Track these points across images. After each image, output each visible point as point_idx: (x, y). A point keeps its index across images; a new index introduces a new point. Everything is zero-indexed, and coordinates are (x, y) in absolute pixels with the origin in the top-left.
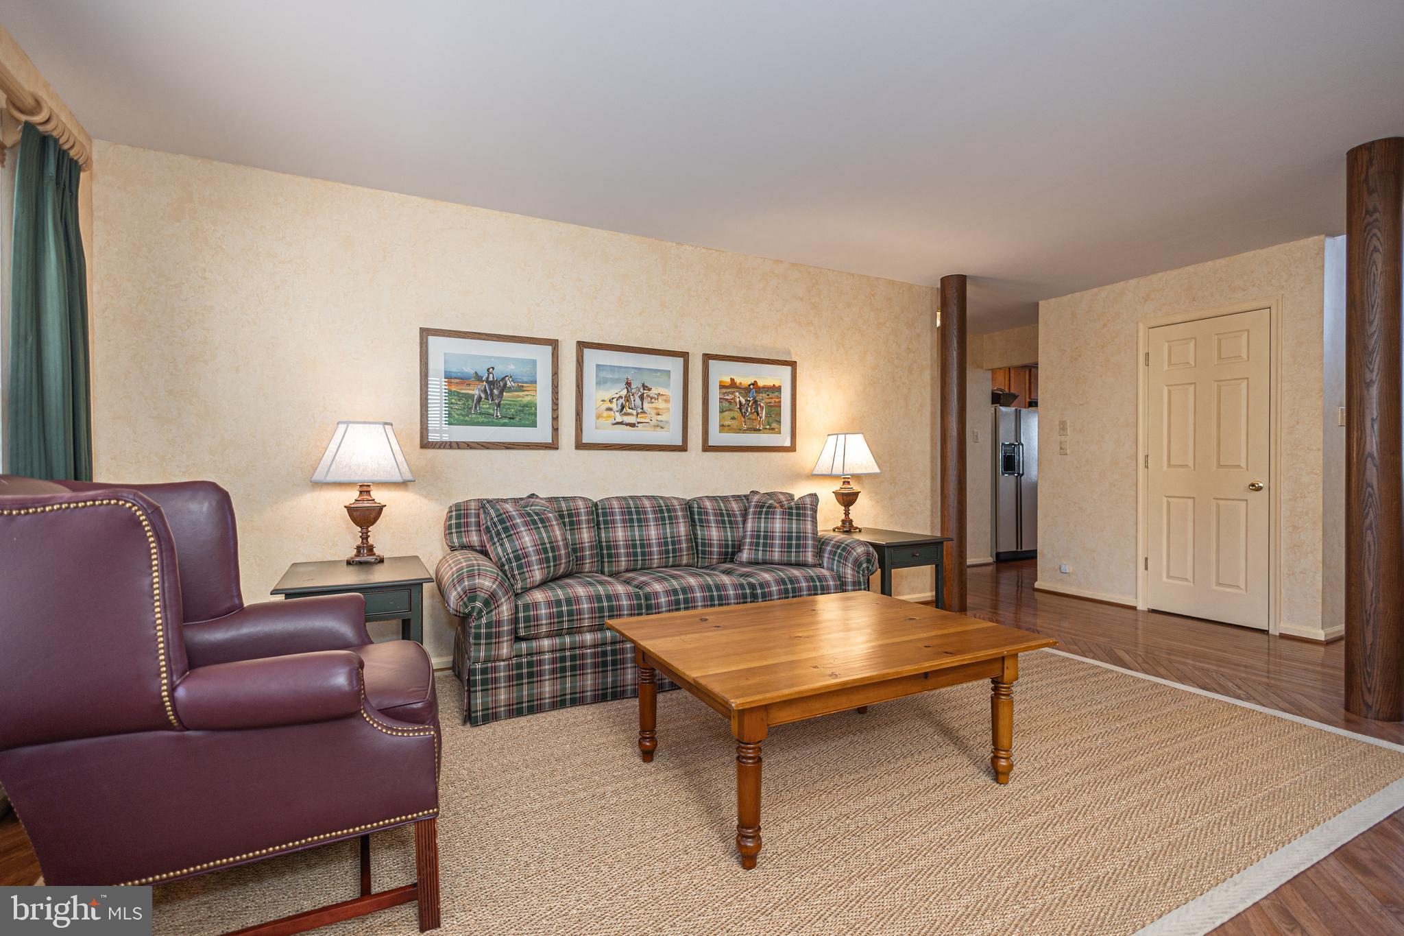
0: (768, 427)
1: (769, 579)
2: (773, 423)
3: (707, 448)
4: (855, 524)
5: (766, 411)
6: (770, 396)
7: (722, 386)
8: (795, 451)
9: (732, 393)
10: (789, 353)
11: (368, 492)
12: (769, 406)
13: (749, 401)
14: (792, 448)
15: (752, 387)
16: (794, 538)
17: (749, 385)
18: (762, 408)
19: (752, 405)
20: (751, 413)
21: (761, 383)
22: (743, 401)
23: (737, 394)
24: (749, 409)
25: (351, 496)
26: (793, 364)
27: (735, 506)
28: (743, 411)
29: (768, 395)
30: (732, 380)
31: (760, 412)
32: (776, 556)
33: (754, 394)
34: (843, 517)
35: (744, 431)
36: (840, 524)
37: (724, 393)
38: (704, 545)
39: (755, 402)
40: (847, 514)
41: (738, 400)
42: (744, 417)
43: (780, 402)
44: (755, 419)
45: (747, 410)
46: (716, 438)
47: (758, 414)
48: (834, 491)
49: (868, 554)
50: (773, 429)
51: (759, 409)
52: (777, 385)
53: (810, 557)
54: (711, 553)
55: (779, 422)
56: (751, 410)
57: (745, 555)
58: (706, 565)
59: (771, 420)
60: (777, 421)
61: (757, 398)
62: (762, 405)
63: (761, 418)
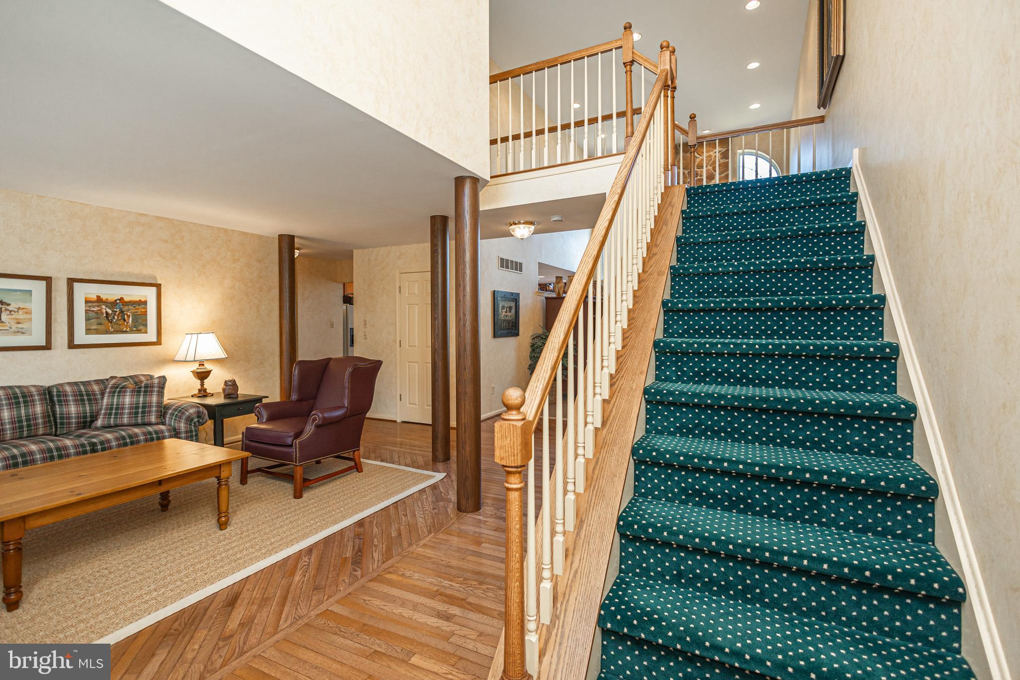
0: (135, 329)
2: (140, 324)
3: (72, 345)
4: (208, 391)
7: (87, 302)
8: (161, 344)
9: (98, 306)
10: (155, 278)
12: (135, 316)
13: (116, 311)
14: (158, 342)
15: (118, 301)
16: (141, 407)
17: (116, 300)
18: (128, 316)
19: (119, 314)
20: (118, 320)
21: (126, 299)
22: (110, 311)
23: (104, 307)
24: (116, 317)
26: (158, 286)
27: (96, 388)
28: (110, 318)
29: (135, 307)
30: (98, 297)
31: (126, 319)
32: (126, 420)
33: (121, 306)
34: (199, 387)
35: (111, 333)
37: (90, 307)
38: (62, 418)
39: (122, 312)
40: (202, 385)
41: (104, 311)
42: (111, 323)
43: (146, 311)
44: (122, 324)
45: (114, 318)
46: (82, 339)
47: (125, 320)
48: (192, 370)
49: (198, 412)
50: (140, 330)
51: (126, 317)
52: (143, 300)
53: (153, 419)
54: (69, 423)
55: (146, 325)
56: (118, 318)
57: (99, 423)
58: (65, 432)
59: (137, 324)
60: (143, 325)
61: (124, 309)
62: (129, 314)
63: (127, 323)
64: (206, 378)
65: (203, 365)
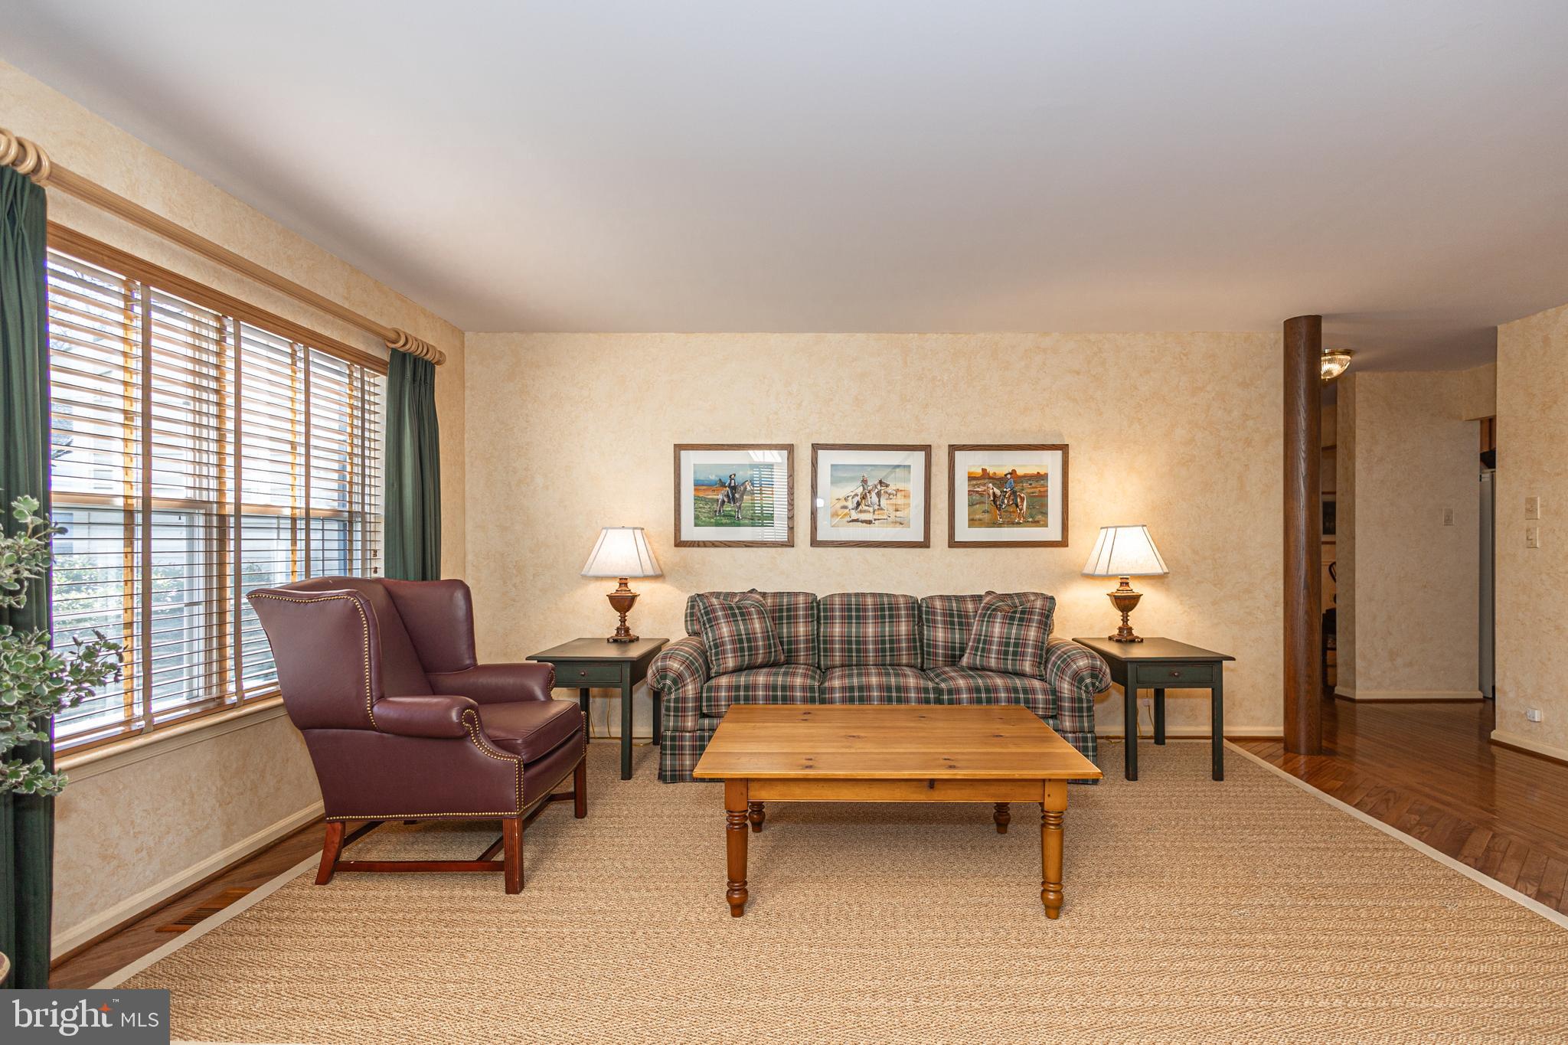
0: (1030, 520)
1: (962, 685)
2: (1037, 514)
3: (953, 544)
4: (1135, 633)
5: (1027, 502)
6: (1033, 485)
7: (971, 478)
8: (1067, 546)
9: (984, 485)
10: (1061, 435)
11: (626, 584)
12: (1031, 496)
13: (1006, 492)
14: (1063, 543)
15: (1009, 476)
16: (1012, 645)
17: (1006, 475)
18: (1022, 499)
19: (1009, 497)
20: (1008, 505)
21: (1020, 472)
22: (998, 492)
23: (991, 485)
24: (1006, 501)
25: (613, 587)
26: (1064, 448)
27: (970, 606)
28: (998, 503)
29: (1031, 484)
30: (984, 470)
31: (1019, 504)
32: (993, 663)
33: (1013, 484)
34: (1121, 624)
35: (1000, 525)
36: (1116, 632)
37: (974, 485)
38: (929, 645)
39: (1014, 493)
40: (1125, 620)
41: (991, 491)
42: (1000, 510)
43: (1047, 491)
44: (1013, 512)
45: (1003, 503)
46: (964, 533)
47: (1017, 506)
48: (1109, 592)
49: (1093, 668)
50: (1038, 522)
51: (1019, 500)
52: (1042, 472)
53: (1027, 667)
54: (936, 655)
55: (1045, 514)
56: (1008, 502)
57: (965, 661)
58: (932, 666)
59: (1034, 512)
60: (1042, 513)
61: (1016, 489)
62: (1022, 495)
63: (1021, 510)
64: (1131, 609)
65: (1127, 584)
